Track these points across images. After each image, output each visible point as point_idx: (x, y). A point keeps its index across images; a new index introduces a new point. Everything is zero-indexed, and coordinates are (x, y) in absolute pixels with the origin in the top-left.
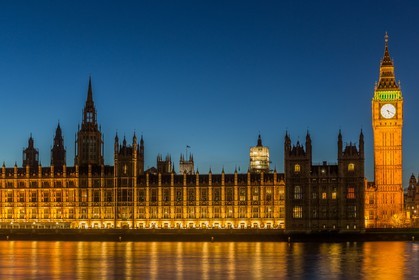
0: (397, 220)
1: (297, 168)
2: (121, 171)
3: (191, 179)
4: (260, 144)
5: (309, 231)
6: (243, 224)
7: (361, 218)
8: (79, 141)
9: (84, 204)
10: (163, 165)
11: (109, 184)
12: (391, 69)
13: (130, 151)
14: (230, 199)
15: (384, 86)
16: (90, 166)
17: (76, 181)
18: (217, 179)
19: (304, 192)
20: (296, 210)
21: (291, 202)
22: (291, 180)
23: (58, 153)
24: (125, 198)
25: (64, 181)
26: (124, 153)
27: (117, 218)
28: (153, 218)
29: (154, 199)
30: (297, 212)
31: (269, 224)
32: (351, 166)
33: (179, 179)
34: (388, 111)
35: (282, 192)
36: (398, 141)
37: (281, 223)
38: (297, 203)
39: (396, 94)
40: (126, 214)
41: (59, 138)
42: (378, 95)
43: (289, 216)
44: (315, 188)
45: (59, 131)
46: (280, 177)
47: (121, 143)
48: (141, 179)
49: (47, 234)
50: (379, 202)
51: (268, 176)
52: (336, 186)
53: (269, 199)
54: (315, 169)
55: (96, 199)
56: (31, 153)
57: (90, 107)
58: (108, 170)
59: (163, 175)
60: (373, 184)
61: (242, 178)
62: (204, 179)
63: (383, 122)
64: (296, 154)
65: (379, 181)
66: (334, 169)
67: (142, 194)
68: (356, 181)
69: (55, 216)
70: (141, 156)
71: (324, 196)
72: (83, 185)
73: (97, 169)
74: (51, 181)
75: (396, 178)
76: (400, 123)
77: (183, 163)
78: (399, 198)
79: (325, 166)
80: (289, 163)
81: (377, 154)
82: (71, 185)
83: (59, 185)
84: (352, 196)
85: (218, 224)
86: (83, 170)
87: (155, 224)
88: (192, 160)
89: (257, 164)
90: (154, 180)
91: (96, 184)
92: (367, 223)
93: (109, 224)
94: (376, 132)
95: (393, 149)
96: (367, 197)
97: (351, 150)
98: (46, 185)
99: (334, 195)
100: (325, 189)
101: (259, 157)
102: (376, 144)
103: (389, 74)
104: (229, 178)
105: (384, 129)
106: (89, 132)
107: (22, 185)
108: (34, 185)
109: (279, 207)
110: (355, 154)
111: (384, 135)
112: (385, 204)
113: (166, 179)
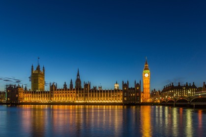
0: (148, 101)
1: (125, 88)
2: (85, 90)
3: (101, 91)
4: (117, 83)
5: (128, 103)
6: (113, 101)
7: (140, 100)
8: (76, 83)
9: (77, 97)
10: (95, 88)
11: (83, 92)
13: (87, 85)
14: (110, 96)
15: (146, 69)
16: (78, 88)
17: (75, 92)
18: (107, 91)
19: (127, 94)
21: (124, 96)
22: (124, 91)
23: (71, 85)
24: (86, 95)
25: (72, 92)
26: (86, 85)
27: (84, 100)
28: (93, 100)
29: (93, 96)
30: (125, 99)
31: (119, 101)
32: (138, 88)
33: (98, 91)
34: (147, 75)
35: (122, 94)
36: (149, 82)
37: (121, 101)
38: (125, 97)
39: (149, 71)
40: (87, 99)
41: (71, 82)
42: (144, 71)
43: (123, 100)
44: (129, 93)
45: (71, 80)
46: (121, 91)
47: (85, 83)
48: (90, 91)
49: (69, 104)
50: (144, 96)
51: (119, 91)
52: (134, 93)
53: (119, 96)
54: (129, 89)
55: (80, 96)
56: (65, 85)
57: (78, 75)
58: (83, 89)
59: (95, 90)
60: (143, 92)
61: (113, 91)
62: (104, 91)
63: (145, 78)
64: (125, 85)
66: (134, 89)
67: (90, 95)
68: (139, 92)
69: (71, 100)
70: (90, 86)
71: (131, 95)
72: (77, 93)
73: (80, 89)
74: (70, 92)
75: (148, 91)
76: (149, 78)
77: (99, 87)
78: (149, 95)
79: (132, 88)
80: (123, 87)
81: (144, 85)
82: (74, 93)
83: (71, 93)
84: (138, 95)
85: (107, 101)
86: (77, 89)
87: (93, 102)
88: (101, 87)
89: (116, 88)
90: (93, 91)
91: (80, 92)
92: (141, 101)
93: (83, 101)
94: (144, 80)
95: (148, 84)
96: (142, 95)
97: (138, 84)
98: (69, 93)
99: (134, 95)
100: (132, 93)
101: (116, 86)
102: (144, 83)
103: (147, 66)
104: (110, 91)
106: (78, 81)
107: (63, 93)
108: (66, 93)
109: (121, 97)
111: (146, 81)
112: (146, 97)
113: (96, 91)
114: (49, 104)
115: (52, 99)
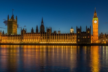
0: (97, 42)
1: (79, 32)
2: (48, 33)
3: (60, 34)
4: (72, 28)
5: (81, 44)
6: (69, 42)
8: (40, 28)
9: (41, 39)
10: (55, 32)
11: (46, 35)
13: (49, 30)
14: (67, 38)
15: (95, 17)
16: (42, 32)
17: (40, 35)
18: (64, 34)
19: (80, 37)
20: (78, 40)
21: (77, 39)
22: (78, 35)
23: (37, 30)
24: (48, 38)
25: (38, 35)
26: (48, 30)
28: (53, 41)
29: (53, 38)
30: (79, 40)
31: (74, 42)
32: (89, 32)
33: (58, 35)
34: (95, 22)
35: (76, 37)
36: (97, 27)
37: (76, 42)
39: (97, 19)
40: (49, 41)
41: (37, 28)
42: (94, 19)
44: (82, 36)
45: (37, 26)
46: (76, 34)
47: (48, 28)
48: (51, 35)
49: (35, 44)
50: (94, 39)
51: (73, 34)
52: (86, 36)
53: (74, 38)
54: (82, 33)
55: (44, 38)
56: (32, 30)
57: (42, 22)
58: (46, 33)
60: (93, 35)
61: (69, 34)
62: (62, 34)
64: (78, 30)
65: (94, 35)
66: (85, 32)
67: (51, 37)
68: (89, 35)
69: (36, 41)
70: (51, 30)
71: (84, 37)
72: (41, 36)
73: (44, 33)
74: (36, 35)
75: (97, 34)
76: (98, 24)
77: (58, 32)
78: (97, 38)
80: (77, 32)
81: (93, 30)
82: (39, 36)
83: (37, 36)
84: (89, 37)
85: (65, 43)
86: (41, 33)
87: (54, 43)
88: (60, 31)
89: (72, 32)
90: (53, 35)
91: (43, 36)
92: (91, 42)
93: (46, 42)
94: (93, 26)
95: (96, 29)
96: (92, 38)
97: (88, 29)
98: (35, 36)
99: (85, 37)
100: (84, 36)
101: (72, 30)
102: (93, 28)
103: (96, 15)
104: (67, 34)
105: (95, 25)
106: (42, 26)
107: (31, 36)
108: (33, 36)
109: (76, 39)
110: (89, 30)
111: (95, 26)
113: (55, 35)
114: (20, 44)
115: (23, 40)
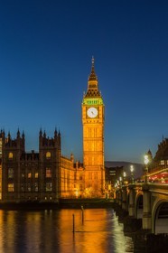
1: (11, 155)
5: (18, 201)
12: (96, 82)
15: (90, 95)
19: (15, 173)
20: (9, 186)
21: (6, 180)
22: (6, 163)
30: (11, 187)
32: (49, 155)
36: (99, 135)
38: (10, 181)
39: (99, 101)
42: (85, 102)
43: (4, 191)
44: (23, 170)
50: (86, 178)
52: (38, 169)
60: (82, 165)
63: (89, 120)
64: (10, 145)
65: (86, 163)
75: (100, 161)
76: (101, 121)
80: (6, 152)
81: (85, 143)
94: (84, 127)
95: (96, 140)
96: (78, 174)
97: (48, 142)
99: (37, 175)
102: (84, 136)
103: (94, 86)
105: (90, 125)
110: (51, 145)
111: (90, 129)
